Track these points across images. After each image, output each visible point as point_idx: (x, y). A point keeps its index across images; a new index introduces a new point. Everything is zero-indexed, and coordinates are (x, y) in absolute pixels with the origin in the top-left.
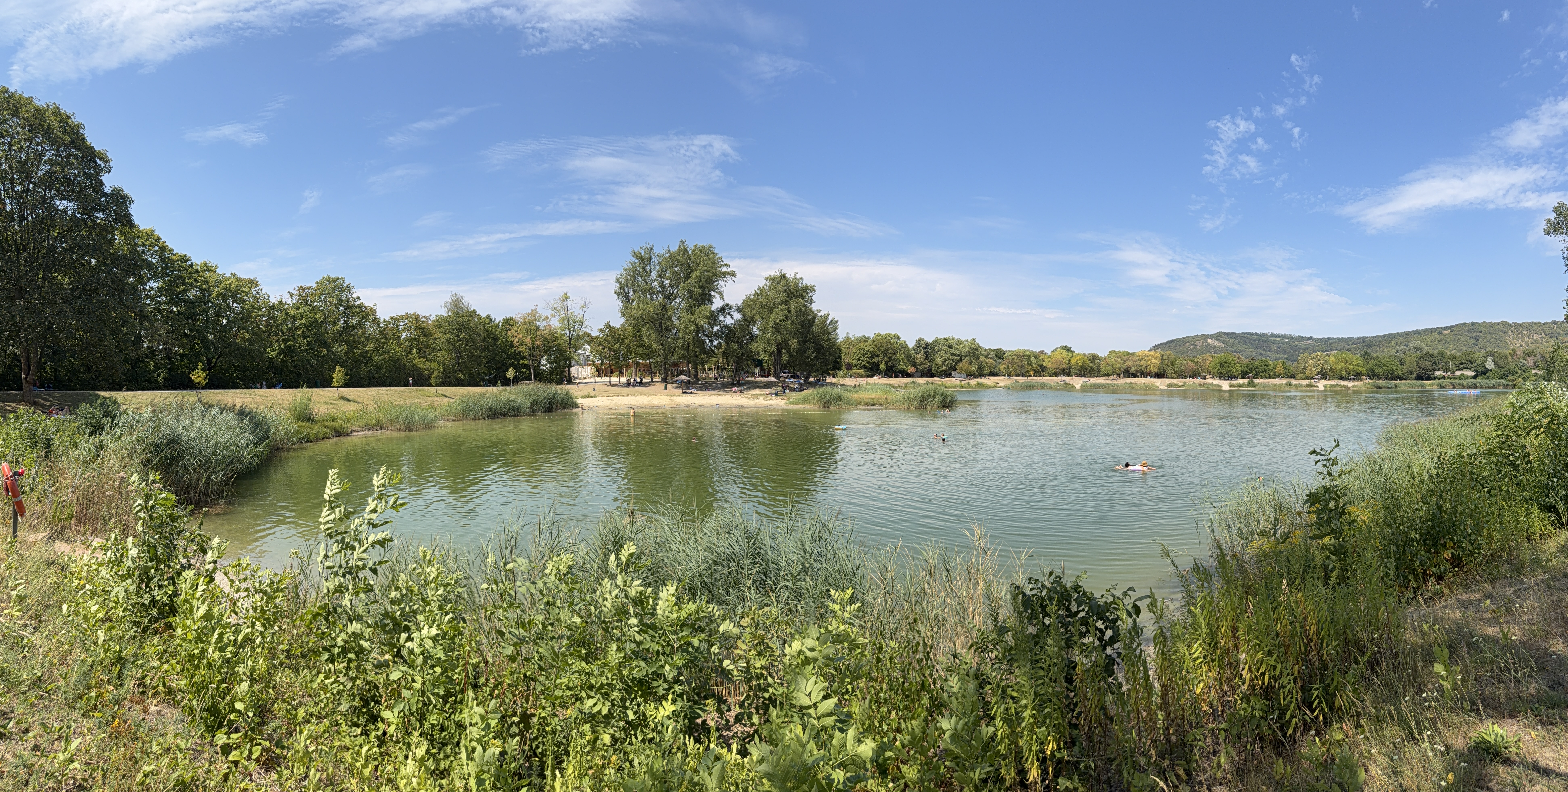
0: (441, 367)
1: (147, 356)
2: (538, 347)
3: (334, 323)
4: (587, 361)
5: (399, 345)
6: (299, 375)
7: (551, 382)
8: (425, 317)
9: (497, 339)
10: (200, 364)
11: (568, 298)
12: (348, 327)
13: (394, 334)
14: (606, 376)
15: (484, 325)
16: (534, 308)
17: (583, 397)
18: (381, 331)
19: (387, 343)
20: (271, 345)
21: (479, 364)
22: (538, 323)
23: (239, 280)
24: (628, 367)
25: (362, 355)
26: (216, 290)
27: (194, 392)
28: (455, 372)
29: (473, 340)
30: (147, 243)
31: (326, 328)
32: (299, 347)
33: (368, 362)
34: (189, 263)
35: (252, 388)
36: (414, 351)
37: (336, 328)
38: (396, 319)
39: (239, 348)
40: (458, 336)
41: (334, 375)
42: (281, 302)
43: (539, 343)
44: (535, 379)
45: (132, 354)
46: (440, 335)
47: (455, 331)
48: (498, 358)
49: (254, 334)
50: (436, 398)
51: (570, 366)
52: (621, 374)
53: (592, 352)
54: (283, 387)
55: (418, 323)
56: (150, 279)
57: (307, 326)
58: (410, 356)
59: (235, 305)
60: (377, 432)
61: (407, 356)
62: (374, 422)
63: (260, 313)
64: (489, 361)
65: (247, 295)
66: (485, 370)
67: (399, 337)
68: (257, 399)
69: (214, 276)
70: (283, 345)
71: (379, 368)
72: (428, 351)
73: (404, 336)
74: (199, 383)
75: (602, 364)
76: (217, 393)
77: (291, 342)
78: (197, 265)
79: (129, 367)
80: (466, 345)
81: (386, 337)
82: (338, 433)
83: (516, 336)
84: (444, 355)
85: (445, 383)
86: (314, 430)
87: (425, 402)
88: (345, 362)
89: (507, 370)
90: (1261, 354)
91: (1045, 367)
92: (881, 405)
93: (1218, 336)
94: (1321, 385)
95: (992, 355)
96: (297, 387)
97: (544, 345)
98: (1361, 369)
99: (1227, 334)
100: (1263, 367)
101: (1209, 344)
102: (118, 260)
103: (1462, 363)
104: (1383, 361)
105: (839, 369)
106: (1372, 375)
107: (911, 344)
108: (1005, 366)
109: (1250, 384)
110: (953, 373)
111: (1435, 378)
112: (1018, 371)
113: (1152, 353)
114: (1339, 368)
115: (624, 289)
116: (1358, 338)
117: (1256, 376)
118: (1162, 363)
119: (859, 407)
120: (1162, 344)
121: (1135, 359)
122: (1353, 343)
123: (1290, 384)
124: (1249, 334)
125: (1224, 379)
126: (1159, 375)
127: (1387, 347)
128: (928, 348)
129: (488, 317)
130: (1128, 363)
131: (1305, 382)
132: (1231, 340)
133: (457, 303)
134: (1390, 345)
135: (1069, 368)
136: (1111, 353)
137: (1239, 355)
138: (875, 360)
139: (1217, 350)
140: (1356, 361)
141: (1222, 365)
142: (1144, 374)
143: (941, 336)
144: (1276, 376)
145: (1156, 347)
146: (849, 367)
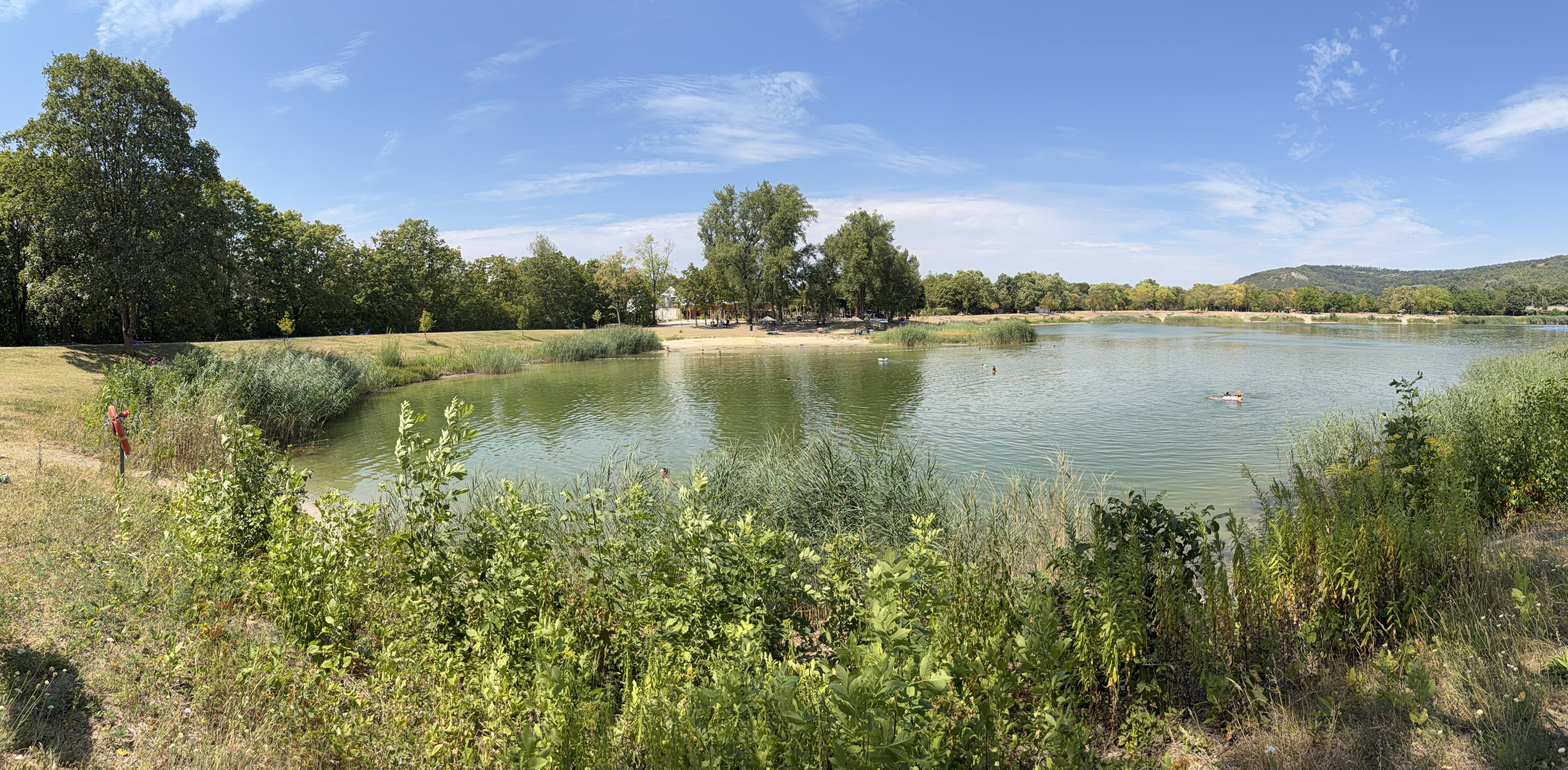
0: (527, 311)
1: (236, 307)
2: (624, 290)
3: (419, 267)
4: (671, 303)
5: (485, 289)
6: (386, 320)
7: (637, 324)
8: (511, 260)
9: (582, 282)
10: (286, 313)
11: (653, 240)
12: (433, 271)
13: (479, 278)
14: (692, 318)
15: (570, 268)
16: (619, 250)
17: (668, 340)
18: (466, 275)
19: (473, 287)
20: (357, 292)
21: (566, 307)
22: (623, 266)
23: (323, 227)
24: (714, 309)
25: (447, 299)
26: (301, 238)
27: (281, 341)
28: (542, 315)
29: (558, 282)
30: (233, 195)
31: (412, 273)
32: (385, 293)
33: (454, 307)
34: (274, 212)
35: (339, 335)
36: (501, 295)
37: (422, 272)
38: (481, 262)
39: (325, 295)
40: (545, 278)
41: (421, 320)
42: (365, 248)
43: (625, 285)
44: (622, 321)
45: (222, 306)
46: (527, 277)
47: (541, 274)
48: (583, 300)
49: (340, 281)
50: (522, 341)
51: (655, 309)
52: (707, 316)
53: (677, 294)
54: (372, 333)
55: (504, 266)
56: (236, 231)
57: (393, 271)
58: (496, 299)
59: (320, 252)
60: (465, 376)
61: (493, 299)
62: (461, 365)
63: (345, 260)
64: (576, 304)
65: (331, 242)
66: (571, 313)
67: (485, 281)
68: (345, 345)
69: (298, 225)
70: (369, 291)
71: (465, 312)
72: (514, 294)
73: (489, 280)
74: (286, 332)
75: (687, 306)
76: (305, 341)
77: (377, 288)
78: (282, 215)
79: (219, 318)
80: (553, 287)
81: (472, 282)
82: (428, 377)
83: (600, 278)
84: (530, 298)
85: (532, 326)
86: (402, 374)
87: (513, 345)
88: (431, 306)
89: (593, 313)
90: (1345, 288)
91: (1130, 301)
92: (965, 342)
93: (1302, 269)
94: (1405, 319)
95: (1077, 289)
96: (384, 333)
97: (629, 288)
98: (1447, 303)
99: (1312, 268)
100: (1346, 302)
101: (1293, 277)
102: (206, 213)
103: (1556, 299)
104: (1471, 295)
105: (922, 307)
106: (1459, 310)
107: (994, 280)
108: (1089, 300)
109: (1333, 318)
110: (1037, 308)
111: (1525, 314)
112: (1102, 305)
113: (1236, 286)
114: (1424, 301)
115: (707, 231)
116: (1447, 271)
117: (1338, 310)
118: (1246, 297)
119: (944, 344)
120: (1246, 278)
121: (1219, 292)
122: (1441, 277)
123: (1372, 318)
124: (1333, 267)
125: (1307, 313)
126: (1243, 309)
127: (1476, 280)
128: (1010, 284)
129: (573, 259)
130: (1212, 297)
131: (1388, 317)
132: (1315, 274)
133: (542, 246)
134: (1480, 278)
135: (1154, 302)
136: (1196, 287)
137: (1323, 288)
138: (958, 297)
139: (1301, 283)
140: (1442, 294)
141: (1305, 299)
142: (1228, 308)
143: (1024, 272)
144: (1359, 310)
145: (1240, 281)
146: (933, 305)
